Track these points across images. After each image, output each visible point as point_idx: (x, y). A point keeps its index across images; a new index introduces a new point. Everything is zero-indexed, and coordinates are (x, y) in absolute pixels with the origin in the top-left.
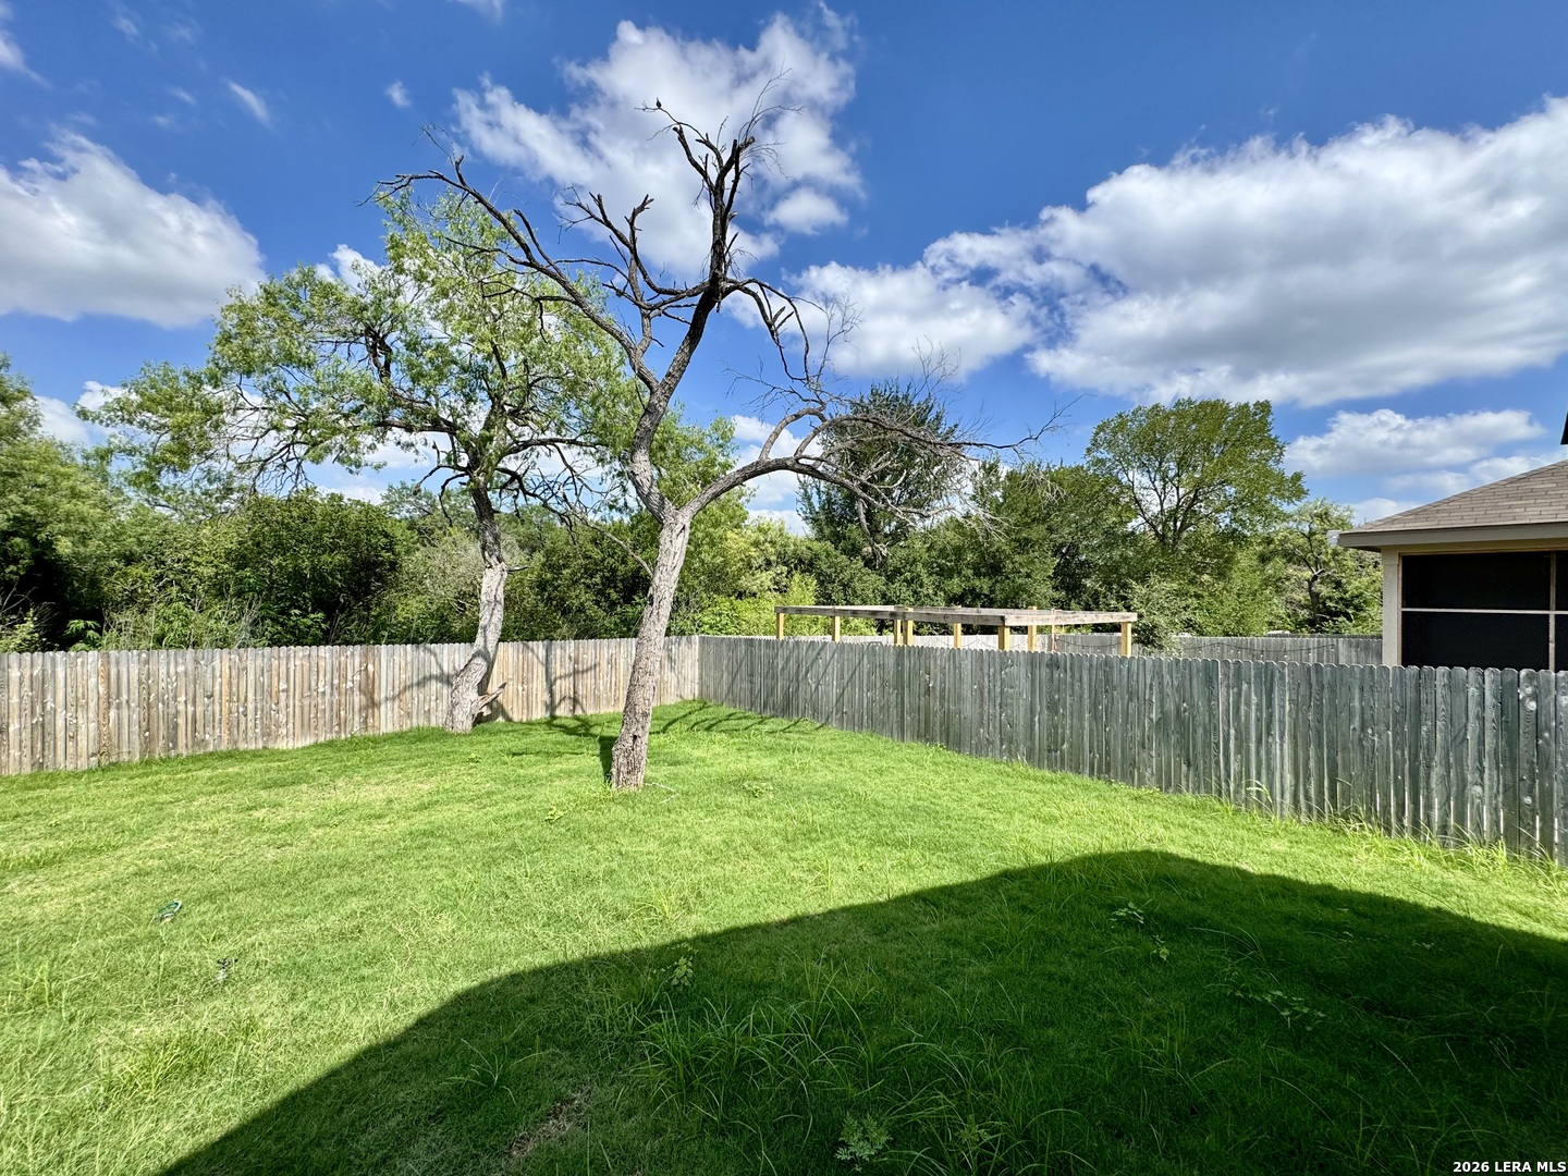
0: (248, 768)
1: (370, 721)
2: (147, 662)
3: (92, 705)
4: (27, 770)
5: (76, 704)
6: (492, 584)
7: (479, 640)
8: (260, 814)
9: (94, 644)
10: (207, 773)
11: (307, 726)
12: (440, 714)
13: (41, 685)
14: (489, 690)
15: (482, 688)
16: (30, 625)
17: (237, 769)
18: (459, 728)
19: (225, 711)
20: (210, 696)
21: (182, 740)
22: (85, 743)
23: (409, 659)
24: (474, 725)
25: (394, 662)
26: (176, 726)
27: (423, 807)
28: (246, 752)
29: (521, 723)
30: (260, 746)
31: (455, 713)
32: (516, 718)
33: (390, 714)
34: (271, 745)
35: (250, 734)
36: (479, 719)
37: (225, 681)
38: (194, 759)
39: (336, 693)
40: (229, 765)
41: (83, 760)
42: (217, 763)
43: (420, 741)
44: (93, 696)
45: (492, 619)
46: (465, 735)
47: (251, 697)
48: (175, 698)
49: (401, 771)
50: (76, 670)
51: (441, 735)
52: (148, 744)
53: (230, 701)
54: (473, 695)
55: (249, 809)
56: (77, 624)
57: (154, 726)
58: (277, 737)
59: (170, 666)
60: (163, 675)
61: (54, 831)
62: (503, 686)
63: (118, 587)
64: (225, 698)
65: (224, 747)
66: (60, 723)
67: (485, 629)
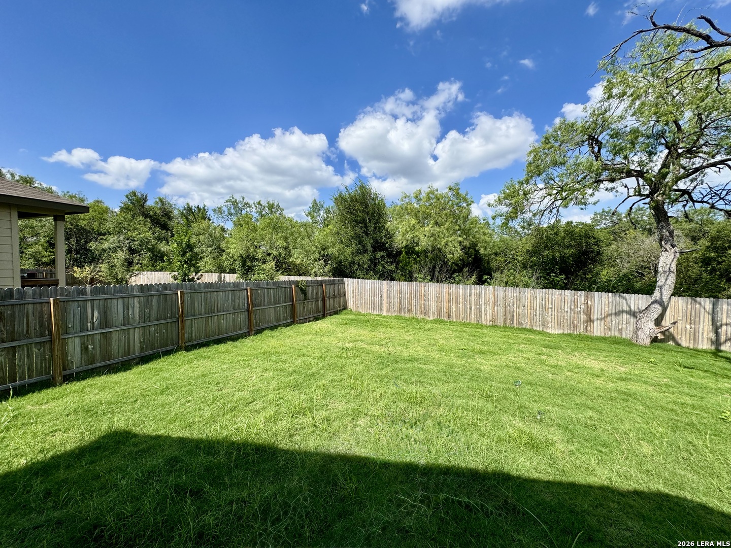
0: (537, 337)
1: (589, 328)
2: (505, 291)
3: (491, 304)
4: (476, 322)
5: (487, 303)
6: (667, 260)
7: (657, 294)
8: (544, 357)
9: (489, 284)
10: (523, 336)
11: (560, 325)
12: (628, 332)
13: (479, 295)
14: (663, 323)
15: (658, 322)
16: (475, 276)
17: (533, 337)
18: (641, 342)
19: (529, 312)
20: (524, 306)
21: (515, 322)
22: (489, 317)
23: (610, 300)
24: (652, 342)
25: (602, 301)
26: (513, 315)
27: (621, 379)
28: (536, 331)
29: (688, 348)
30: (541, 329)
31: (639, 333)
32: (684, 344)
33: (599, 327)
34: (545, 330)
35: (538, 324)
36: (655, 340)
37: (529, 301)
38: (519, 329)
39: (572, 313)
40: (530, 335)
41: (488, 322)
42: (526, 333)
43: (616, 343)
44: (491, 301)
45: (666, 283)
46: (645, 347)
47: (538, 309)
48: (513, 305)
49: (606, 357)
50: (487, 291)
51: (629, 343)
52: (505, 320)
53: (531, 309)
54: (652, 325)
55: (540, 354)
56: (485, 277)
57: (507, 315)
58: (548, 327)
59: (512, 293)
60: (510, 297)
61: (483, 343)
62: (674, 323)
63: (494, 265)
64: (529, 308)
65: (528, 327)
66: (483, 309)
67: (661, 287)
